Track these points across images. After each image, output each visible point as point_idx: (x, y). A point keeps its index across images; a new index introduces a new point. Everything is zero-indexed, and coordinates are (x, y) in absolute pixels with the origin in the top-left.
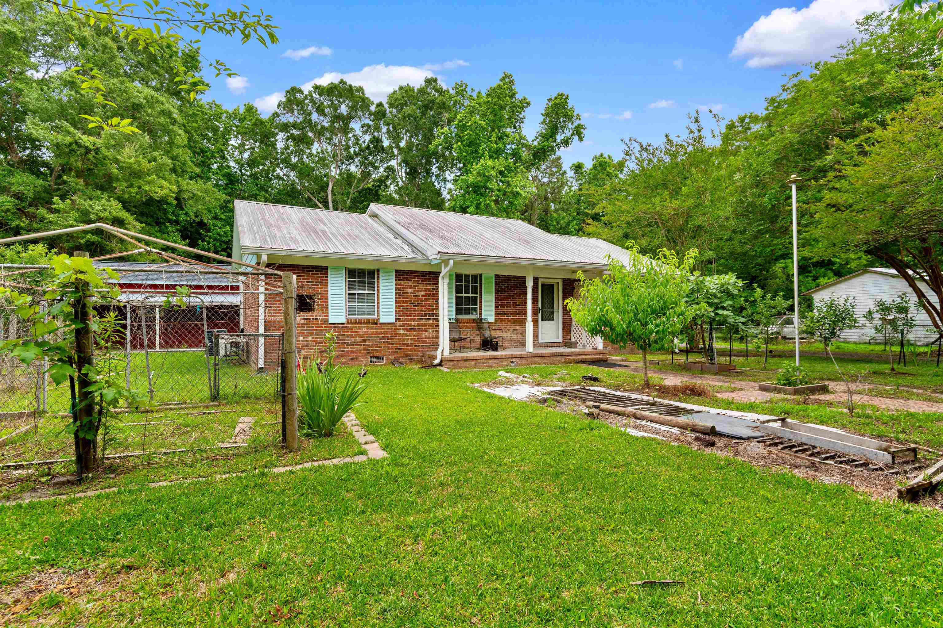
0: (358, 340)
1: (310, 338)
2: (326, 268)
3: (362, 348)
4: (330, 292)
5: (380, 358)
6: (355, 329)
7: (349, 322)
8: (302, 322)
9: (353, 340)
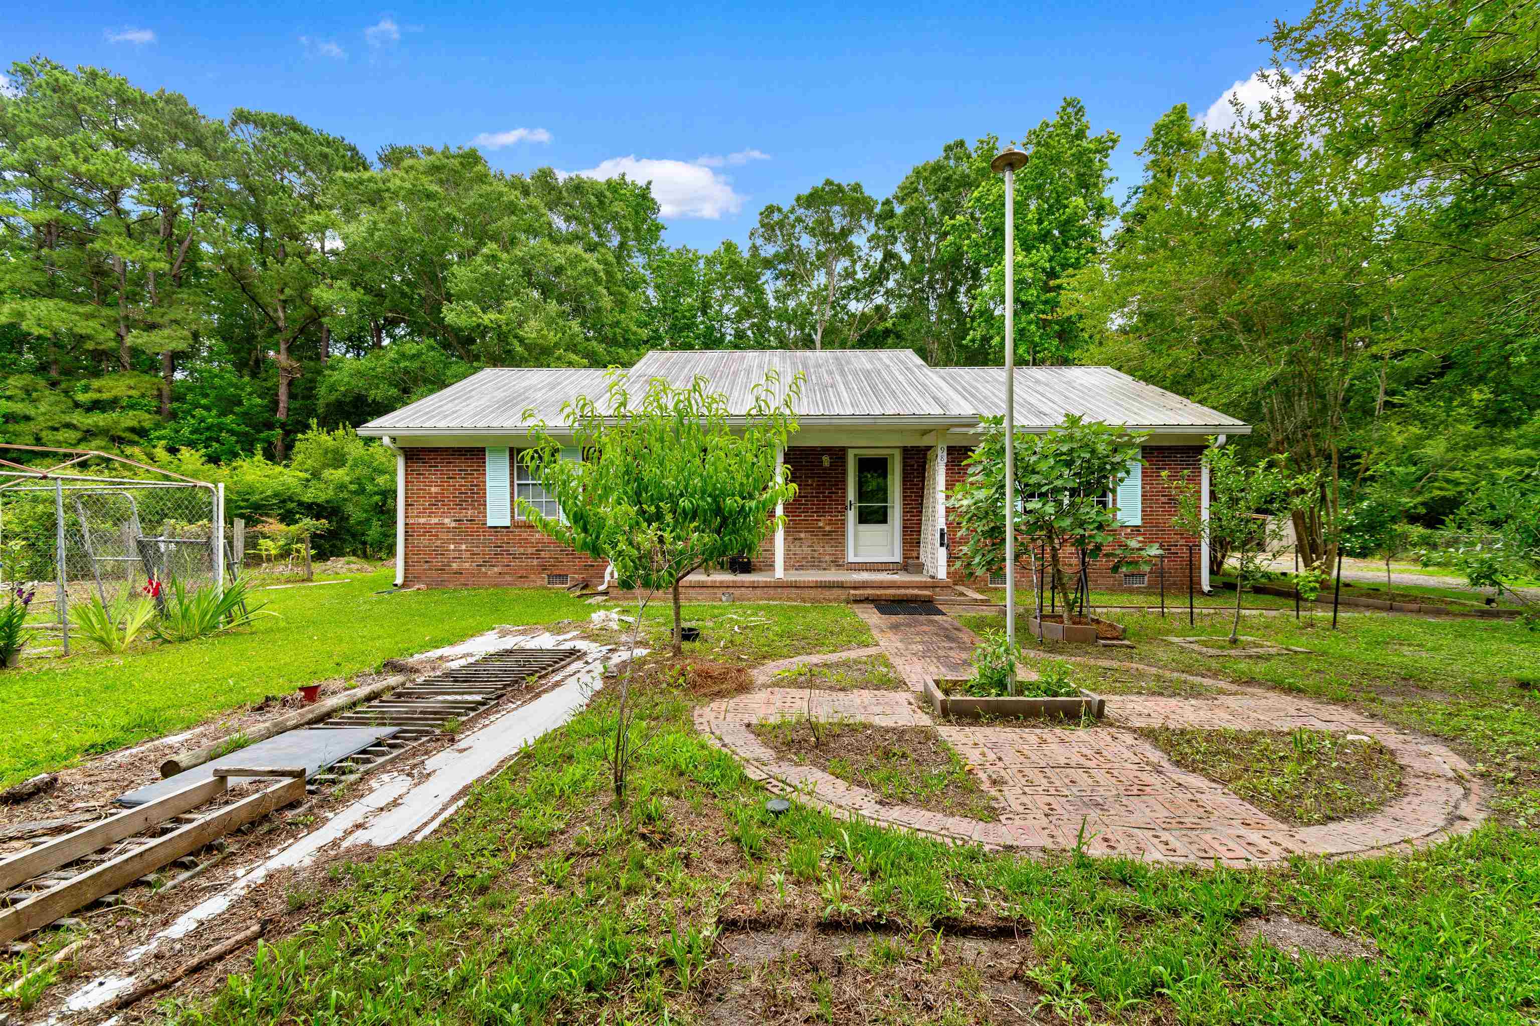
0: (530, 551)
1: (464, 547)
2: (482, 450)
3: (535, 562)
4: (488, 484)
5: (562, 578)
6: (524, 535)
7: (516, 525)
8: (453, 524)
9: (522, 550)
